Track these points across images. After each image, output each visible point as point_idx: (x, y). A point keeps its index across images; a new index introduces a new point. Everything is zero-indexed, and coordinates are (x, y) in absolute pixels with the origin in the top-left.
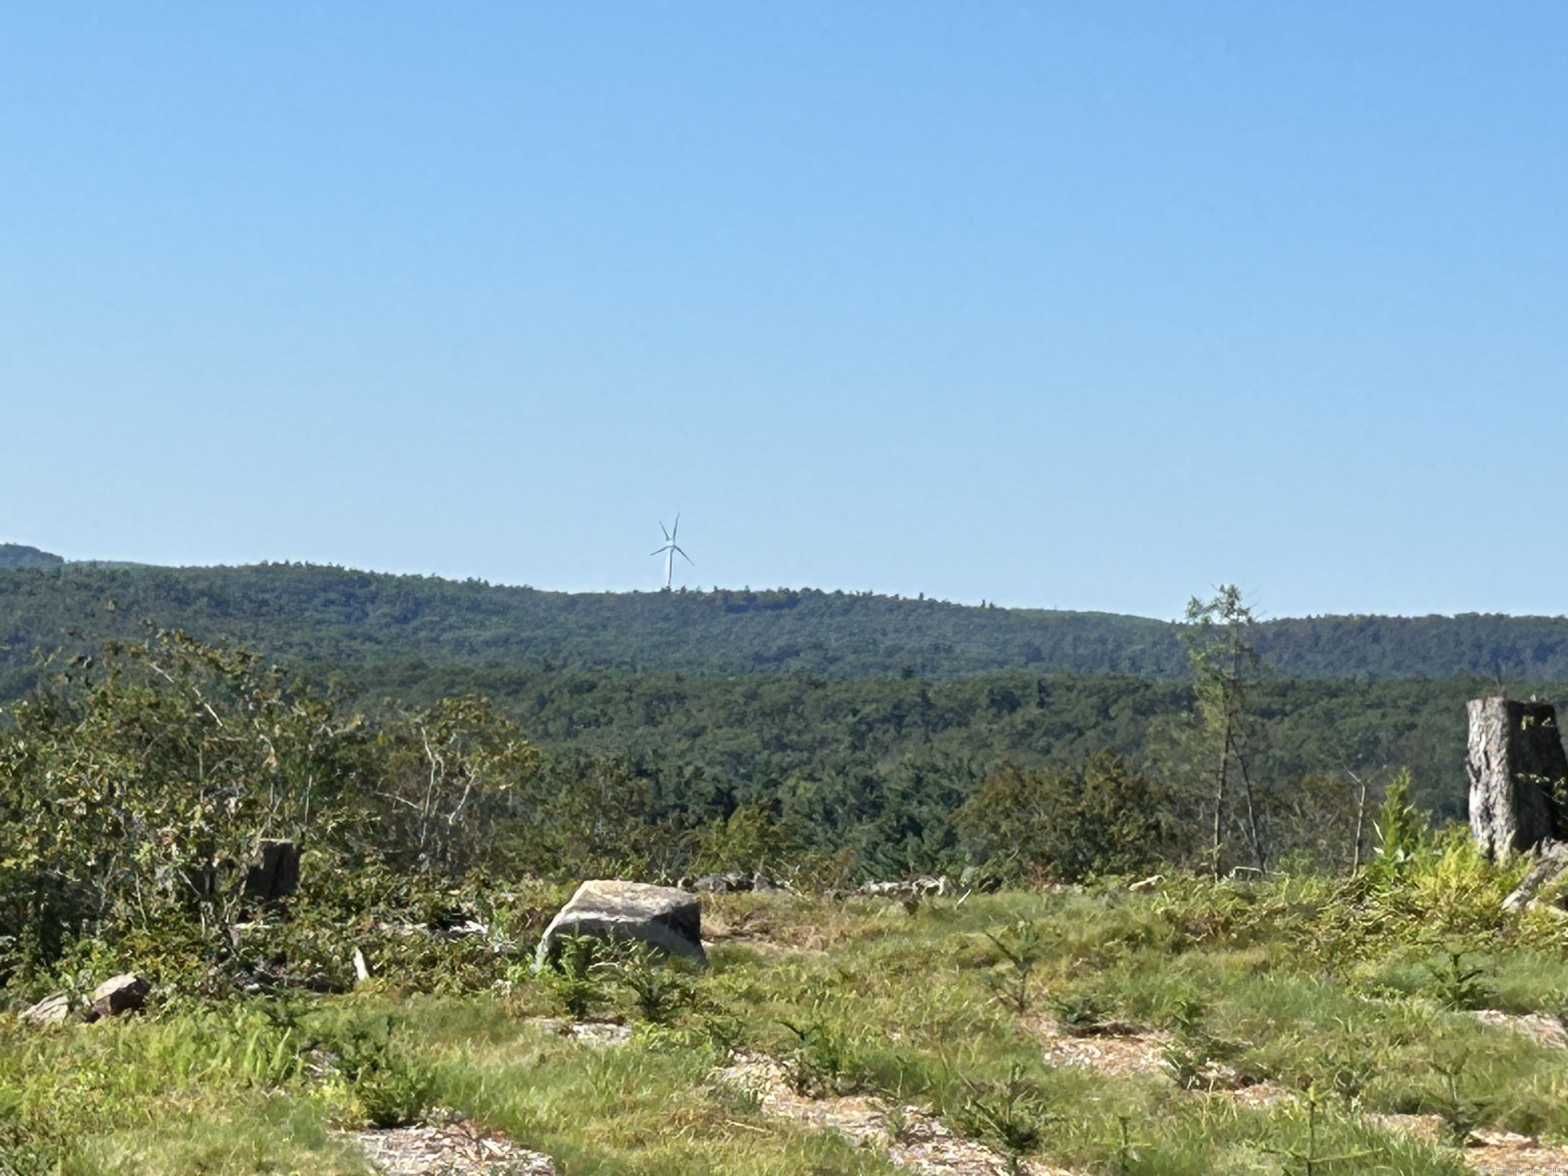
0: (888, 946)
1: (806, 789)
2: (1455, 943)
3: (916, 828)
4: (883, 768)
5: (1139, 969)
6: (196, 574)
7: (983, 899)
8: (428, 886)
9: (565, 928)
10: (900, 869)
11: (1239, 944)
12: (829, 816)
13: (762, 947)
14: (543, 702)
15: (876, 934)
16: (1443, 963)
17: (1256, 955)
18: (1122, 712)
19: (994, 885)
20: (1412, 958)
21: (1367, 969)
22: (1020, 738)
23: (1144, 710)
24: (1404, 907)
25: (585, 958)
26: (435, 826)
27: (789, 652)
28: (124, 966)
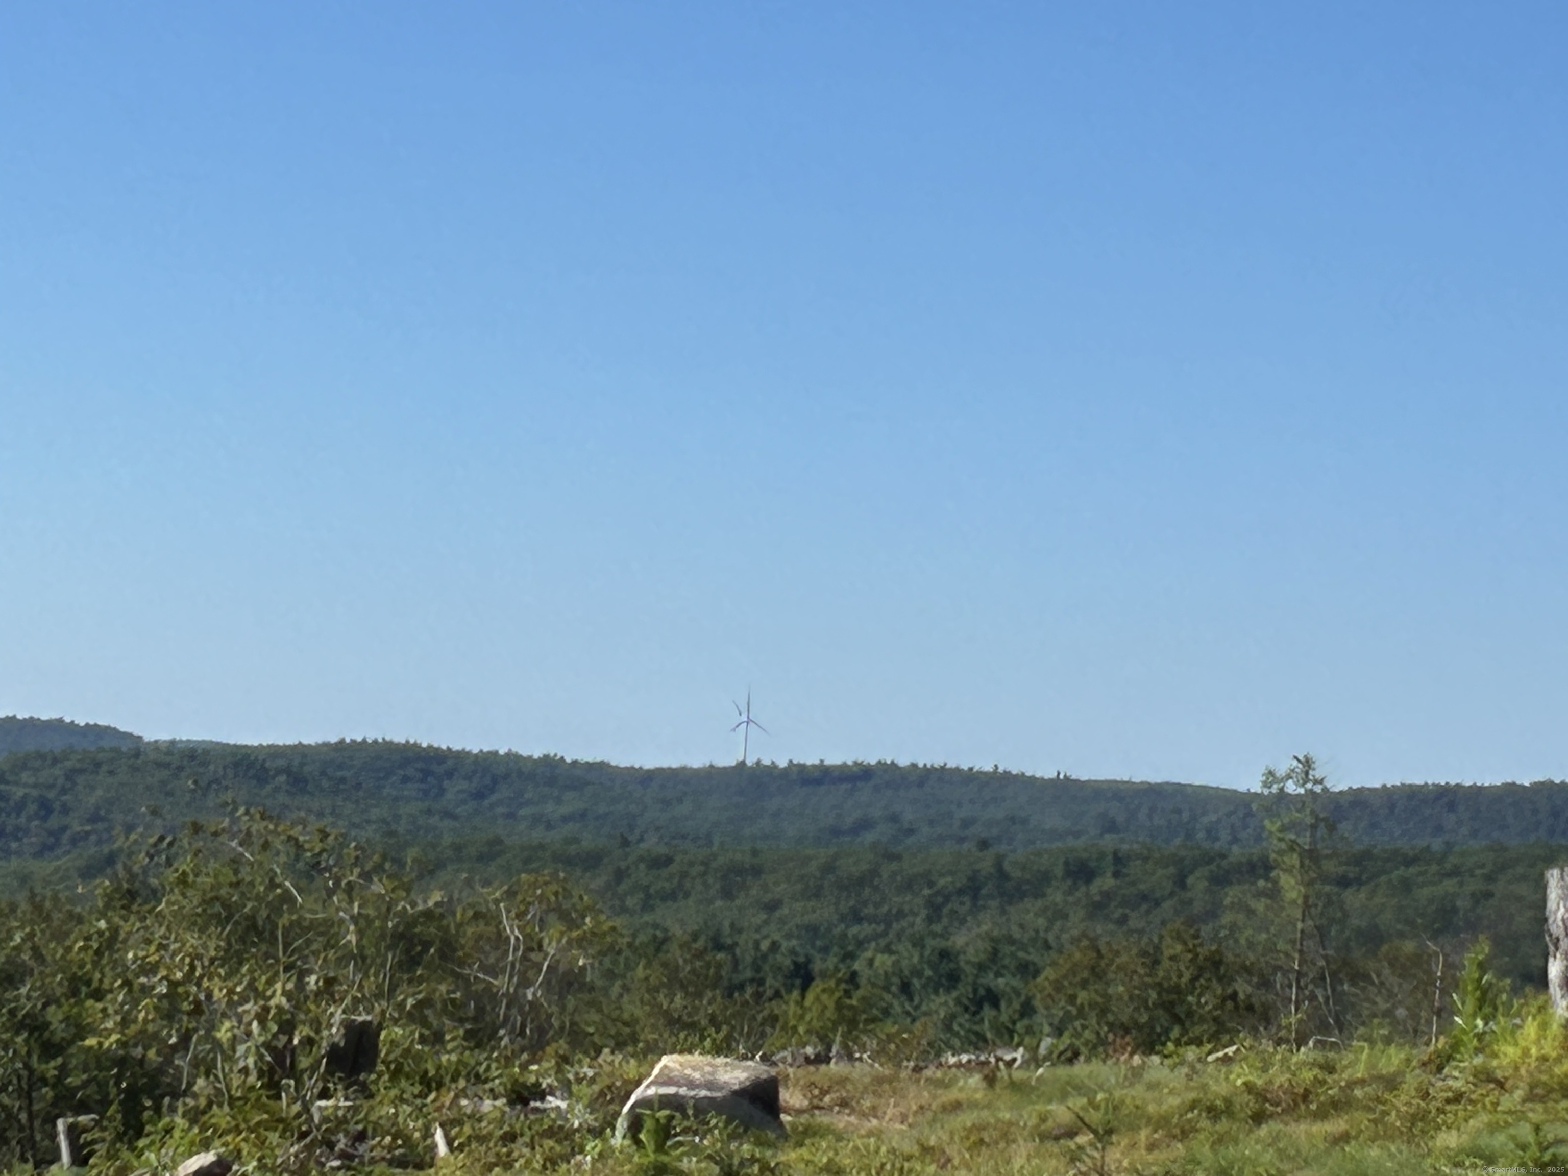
0: (968, 1119)
1: (883, 961)
2: (1536, 1113)
3: (993, 999)
4: (959, 940)
5: (1220, 1141)
6: (275, 752)
7: (1063, 1071)
8: (508, 1061)
9: (644, 1103)
10: (978, 1042)
11: (1321, 1115)
12: (906, 988)
13: (842, 1121)
14: (620, 875)
15: (956, 1106)
16: (1525, 1132)
17: (1337, 1125)
18: (1198, 882)
19: (1071, 1057)
20: (1493, 1128)
21: (1449, 1139)
22: (1097, 909)
23: (1220, 880)
24: (1485, 1077)
25: (664, 1132)
26: (513, 1000)
27: (864, 825)
28: (206, 1146)
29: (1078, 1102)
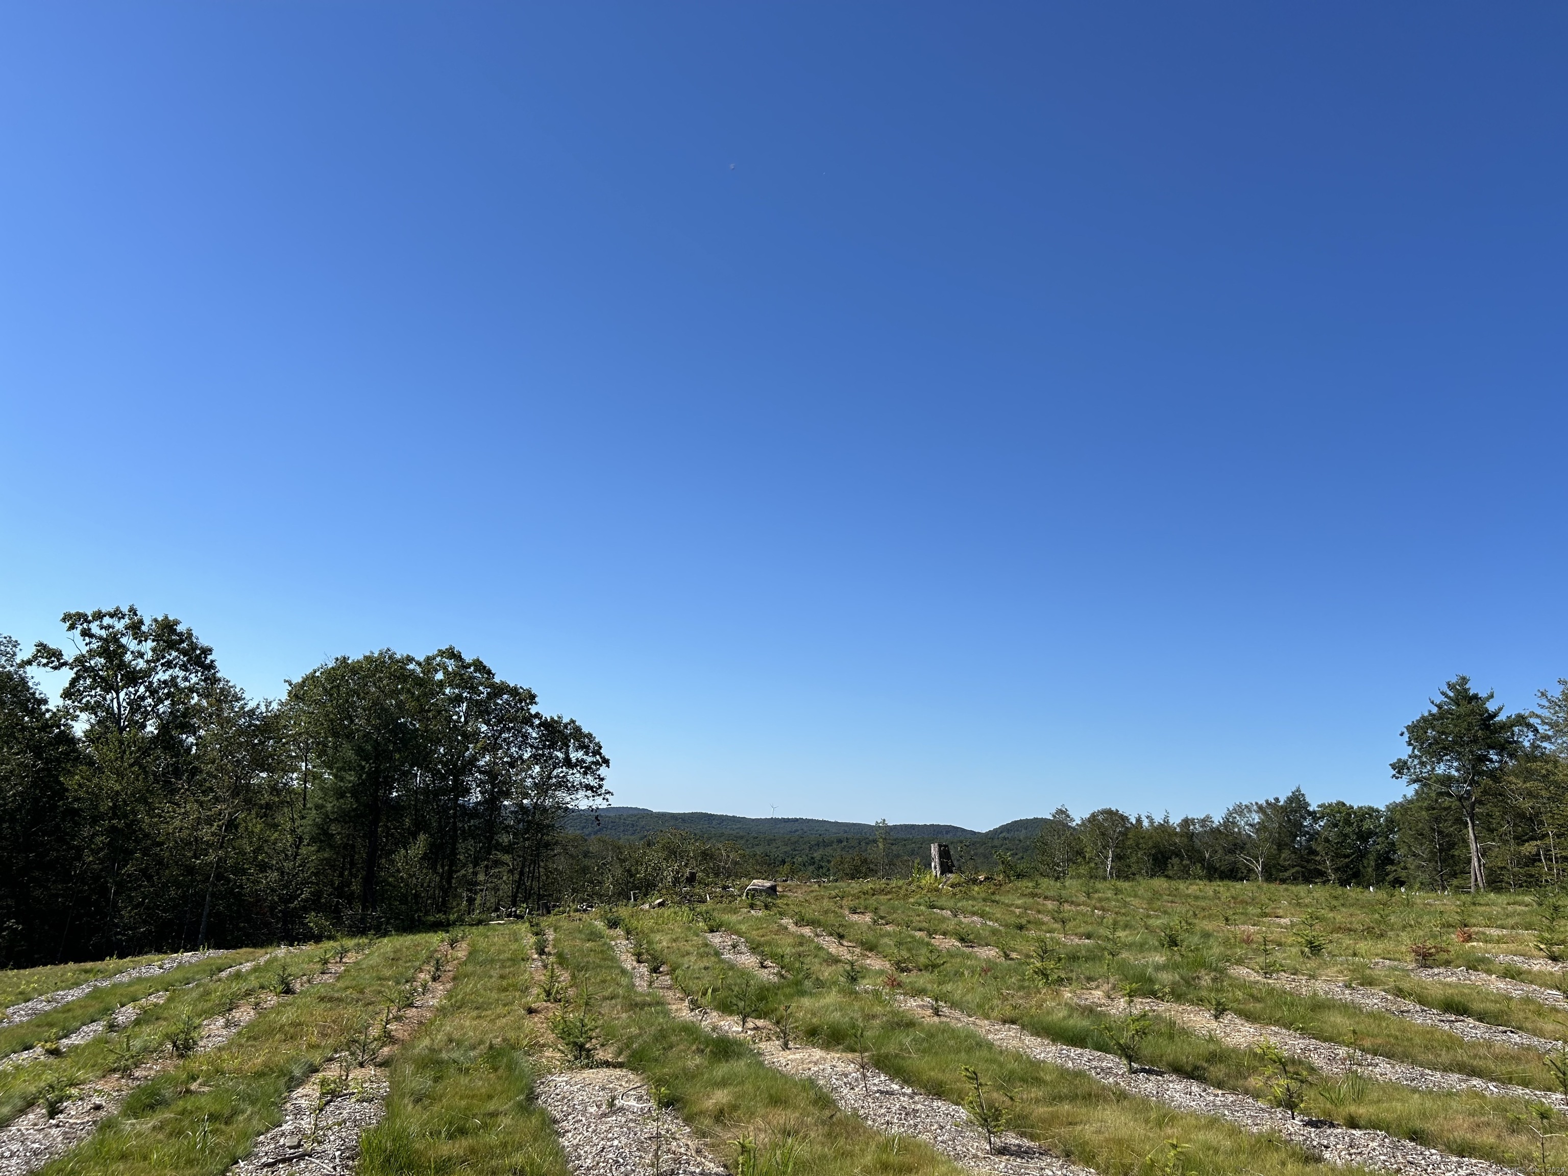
0: (815, 894)
1: (800, 859)
2: (929, 895)
3: (822, 867)
4: (815, 855)
5: (865, 899)
6: (679, 814)
7: (835, 884)
8: (722, 881)
9: (749, 890)
10: (818, 876)
11: (886, 895)
12: (804, 865)
13: (789, 894)
14: (747, 841)
15: (812, 891)
16: (927, 899)
17: (889, 897)
18: (863, 844)
19: (836, 881)
20: (921, 898)
21: (912, 900)
22: (843, 849)
23: (867, 843)
24: (919, 887)
25: (753, 896)
26: (724, 868)
27: (796, 831)
28: (661, 897)
29: (837, 891)
